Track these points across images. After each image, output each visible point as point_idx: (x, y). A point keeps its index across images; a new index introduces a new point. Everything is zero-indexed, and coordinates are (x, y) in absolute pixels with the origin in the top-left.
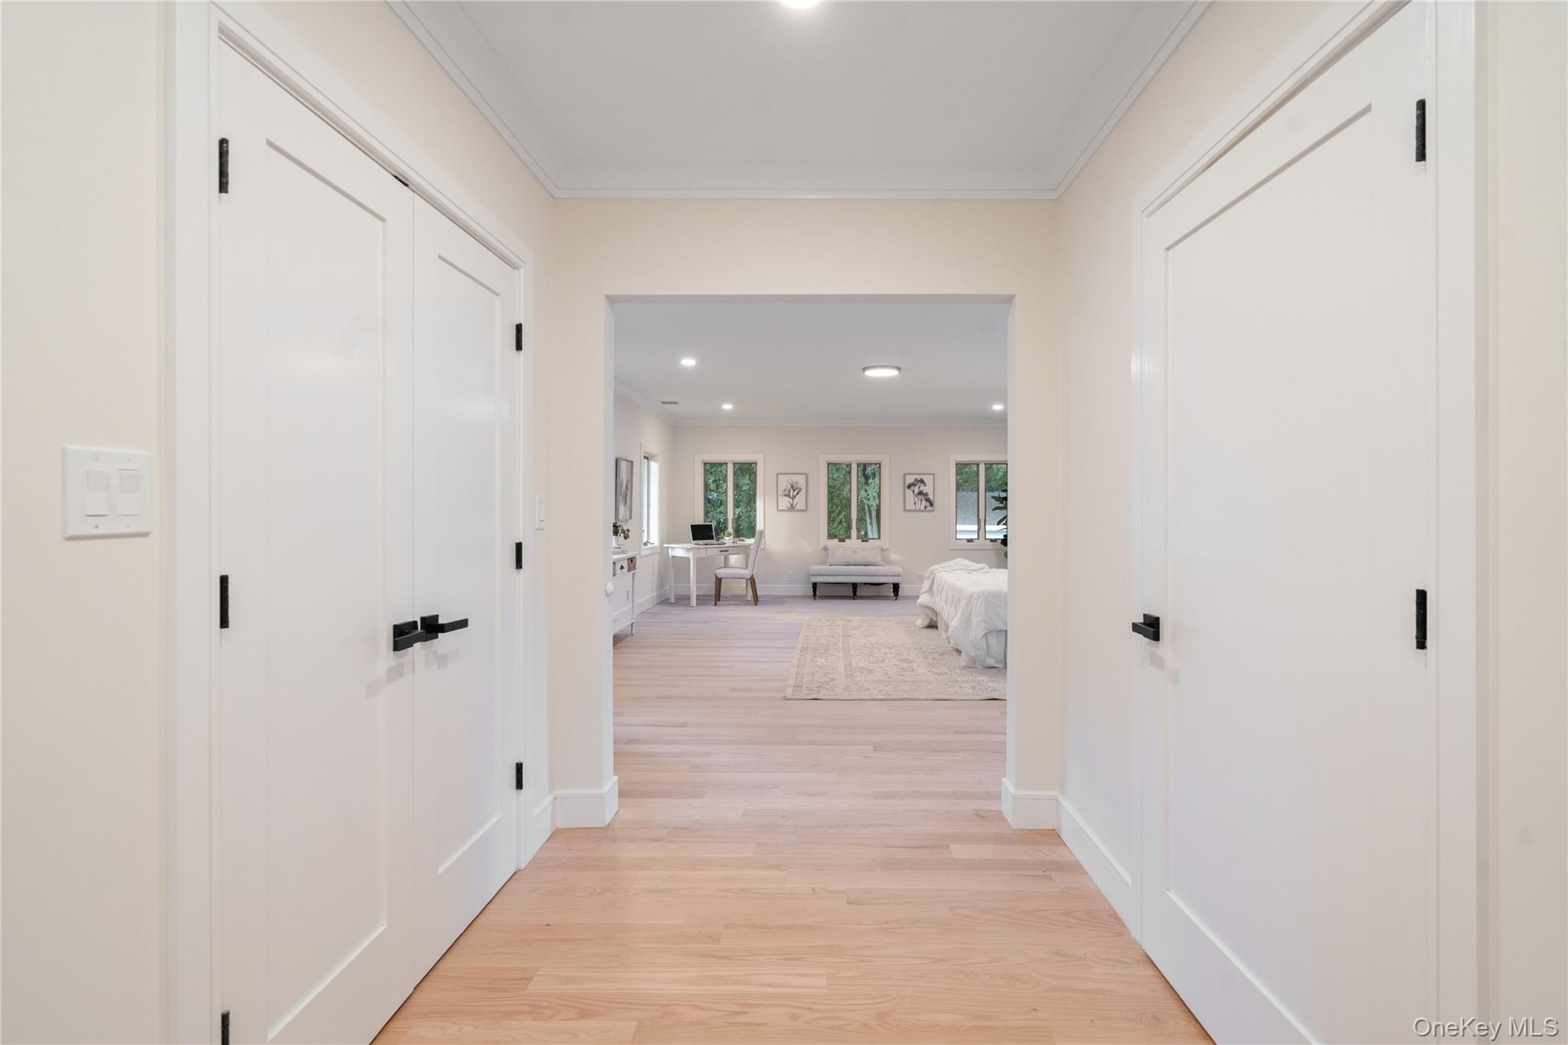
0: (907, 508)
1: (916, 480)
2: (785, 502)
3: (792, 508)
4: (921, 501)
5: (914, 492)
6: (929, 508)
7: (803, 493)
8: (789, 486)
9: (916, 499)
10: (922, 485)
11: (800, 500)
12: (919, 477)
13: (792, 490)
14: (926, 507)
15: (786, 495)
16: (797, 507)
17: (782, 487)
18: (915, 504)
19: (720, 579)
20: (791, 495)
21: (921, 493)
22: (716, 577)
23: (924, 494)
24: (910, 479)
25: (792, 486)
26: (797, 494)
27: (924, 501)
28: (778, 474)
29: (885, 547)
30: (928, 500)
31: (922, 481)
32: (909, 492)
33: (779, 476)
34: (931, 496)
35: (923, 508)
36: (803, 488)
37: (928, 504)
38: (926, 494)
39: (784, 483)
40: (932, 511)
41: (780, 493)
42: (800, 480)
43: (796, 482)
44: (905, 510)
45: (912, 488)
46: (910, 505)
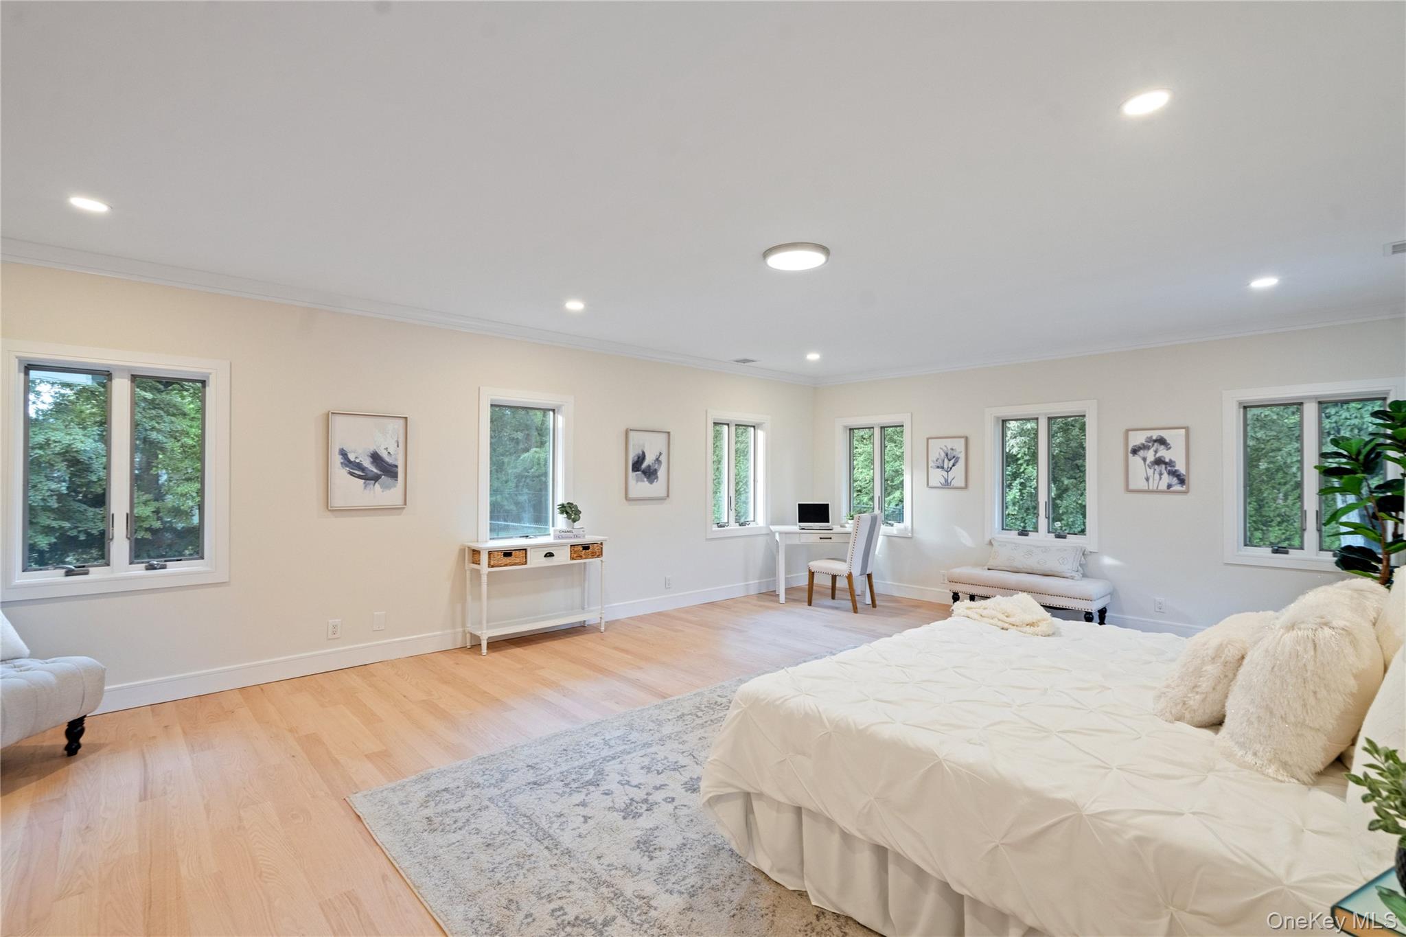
0: (1132, 487)
1: (1150, 440)
2: (937, 476)
3: (947, 484)
4: (1161, 474)
5: (1144, 459)
6: (1178, 488)
7: (961, 463)
8: (943, 454)
9: (1150, 472)
10: (1163, 447)
11: (957, 473)
12: (1155, 435)
13: (946, 460)
14: (1169, 486)
15: (938, 467)
16: (955, 483)
17: (933, 457)
18: (1147, 479)
19: (813, 573)
20: (946, 467)
21: (1159, 462)
22: (810, 571)
23: (1166, 463)
24: (1138, 439)
25: (947, 455)
26: (954, 465)
27: (1165, 476)
28: (928, 439)
29: (1089, 549)
30: (1174, 473)
31: (1162, 441)
32: (1136, 461)
33: (930, 441)
34: (1181, 467)
35: (1163, 486)
36: (962, 456)
37: (1175, 480)
38: (1170, 464)
39: (937, 450)
40: (1186, 492)
41: (931, 464)
42: (959, 446)
43: (952, 449)
44: (1128, 490)
45: (1141, 453)
46: (1138, 482)
